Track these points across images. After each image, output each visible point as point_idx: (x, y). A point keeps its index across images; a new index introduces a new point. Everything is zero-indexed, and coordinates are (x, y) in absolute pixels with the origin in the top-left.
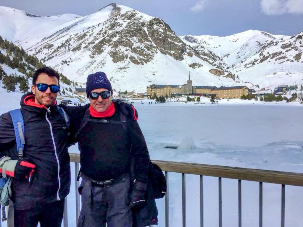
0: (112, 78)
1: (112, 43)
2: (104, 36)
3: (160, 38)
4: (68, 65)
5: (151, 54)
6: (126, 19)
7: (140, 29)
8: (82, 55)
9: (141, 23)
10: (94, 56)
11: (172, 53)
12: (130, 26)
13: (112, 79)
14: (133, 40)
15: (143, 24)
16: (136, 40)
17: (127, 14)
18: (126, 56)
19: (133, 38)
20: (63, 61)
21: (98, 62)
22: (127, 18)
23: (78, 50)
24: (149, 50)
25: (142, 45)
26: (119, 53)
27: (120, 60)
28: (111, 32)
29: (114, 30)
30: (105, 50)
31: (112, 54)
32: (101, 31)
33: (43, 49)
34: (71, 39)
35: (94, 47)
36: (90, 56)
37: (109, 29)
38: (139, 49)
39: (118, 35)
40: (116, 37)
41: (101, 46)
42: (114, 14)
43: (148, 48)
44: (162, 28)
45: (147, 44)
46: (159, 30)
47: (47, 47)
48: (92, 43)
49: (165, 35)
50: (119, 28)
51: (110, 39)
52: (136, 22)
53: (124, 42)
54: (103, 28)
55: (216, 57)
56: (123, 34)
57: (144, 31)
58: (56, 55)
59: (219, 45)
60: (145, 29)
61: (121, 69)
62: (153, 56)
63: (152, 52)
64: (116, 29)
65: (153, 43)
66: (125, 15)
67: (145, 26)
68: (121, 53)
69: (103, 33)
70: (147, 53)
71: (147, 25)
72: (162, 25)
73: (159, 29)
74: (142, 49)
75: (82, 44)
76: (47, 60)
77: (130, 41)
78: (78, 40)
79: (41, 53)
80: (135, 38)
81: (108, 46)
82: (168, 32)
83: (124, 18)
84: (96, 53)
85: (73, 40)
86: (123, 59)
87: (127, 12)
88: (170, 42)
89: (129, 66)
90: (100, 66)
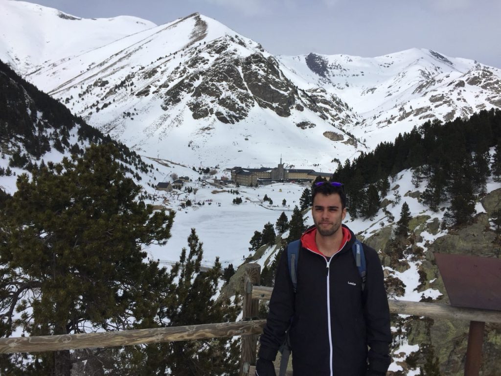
0: (191, 142)
1: (192, 88)
2: (182, 76)
3: (260, 84)
4: (132, 119)
5: (245, 107)
6: (214, 52)
7: (233, 71)
8: (150, 105)
9: (235, 60)
10: (168, 107)
11: (275, 107)
12: (219, 64)
13: (190, 145)
14: (223, 86)
15: (237, 62)
16: (226, 86)
17: (215, 45)
18: (212, 111)
19: (221, 83)
20: (125, 113)
21: (173, 117)
22: (214, 50)
23: (146, 96)
24: (242, 103)
25: (234, 94)
26: (202, 106)
27: (203, 116)
28: (191, 71)
29: (196, 67)
30: (183, 98)
31: (192, 107)
32: (178, 68)
33: (92, 87)
34: (134, 75)
35: (168, 93)
36: (162, 106)
37: (189, 66)
38: (229, 101)
39: (201, 77)
40: (198, 79)
41: (178, 93)
42: (197, 34)
43: (242, 99)
44: (262, 70)
45: (241, 93)
46: (259, 72)
47: (99, 84)
48: (165, 85)
49: (266, 80)
50: (203, 65)
51: (191, 83)
52: (228, 58)
53: (210, 89)
54: (180, 63)
55: (343, 105)
56: (209, 76)
57: (238, 74)
58: (114, 100)
59: (362, 72)
60: (240, 69)
61: (204, 129)
62: (248, 112)
63: (247, 106)
64: (200, 66)
65: (250, 92)
66: (213, 46)
67: (240, 65)
68: (204, 106)
69: (180, 72)
70: (240, 107)
71: (243, 63)
72: (263, 65)
73: (259, 70)
74: (233, 101)
75: (150, 87)
76: (102, 108)
77: (217, 88)
78: (144, 78)
79: (91, 93)
80: (224, 83)
81: (188, 93)
82: (271, 75)
83: (212, 51)
84: (171, 103)
85: (136, 77)
86: (207, 115)
87: (215, 42)
88: (273, 90)
89: (214, 126)
90: (176, 123)
